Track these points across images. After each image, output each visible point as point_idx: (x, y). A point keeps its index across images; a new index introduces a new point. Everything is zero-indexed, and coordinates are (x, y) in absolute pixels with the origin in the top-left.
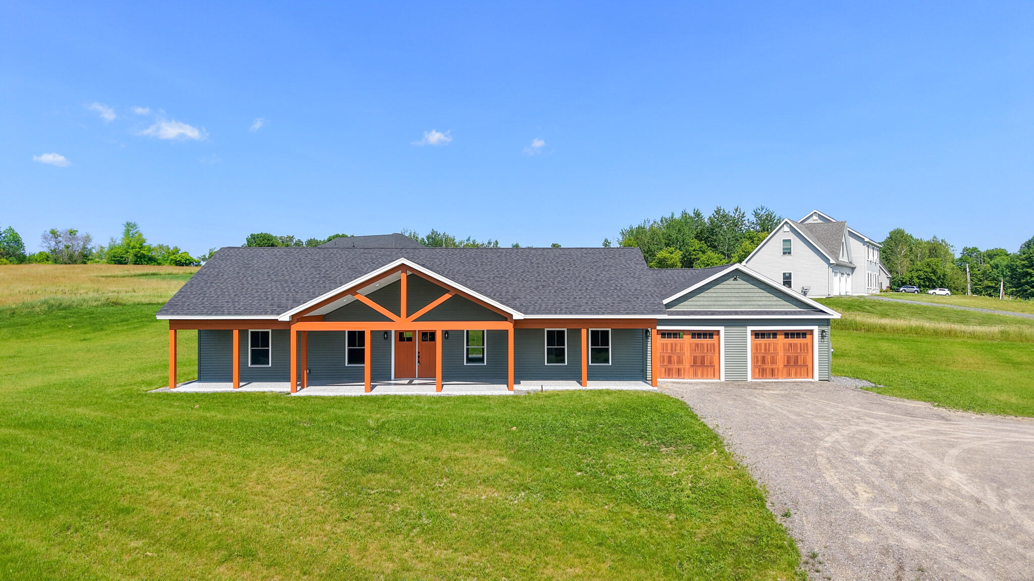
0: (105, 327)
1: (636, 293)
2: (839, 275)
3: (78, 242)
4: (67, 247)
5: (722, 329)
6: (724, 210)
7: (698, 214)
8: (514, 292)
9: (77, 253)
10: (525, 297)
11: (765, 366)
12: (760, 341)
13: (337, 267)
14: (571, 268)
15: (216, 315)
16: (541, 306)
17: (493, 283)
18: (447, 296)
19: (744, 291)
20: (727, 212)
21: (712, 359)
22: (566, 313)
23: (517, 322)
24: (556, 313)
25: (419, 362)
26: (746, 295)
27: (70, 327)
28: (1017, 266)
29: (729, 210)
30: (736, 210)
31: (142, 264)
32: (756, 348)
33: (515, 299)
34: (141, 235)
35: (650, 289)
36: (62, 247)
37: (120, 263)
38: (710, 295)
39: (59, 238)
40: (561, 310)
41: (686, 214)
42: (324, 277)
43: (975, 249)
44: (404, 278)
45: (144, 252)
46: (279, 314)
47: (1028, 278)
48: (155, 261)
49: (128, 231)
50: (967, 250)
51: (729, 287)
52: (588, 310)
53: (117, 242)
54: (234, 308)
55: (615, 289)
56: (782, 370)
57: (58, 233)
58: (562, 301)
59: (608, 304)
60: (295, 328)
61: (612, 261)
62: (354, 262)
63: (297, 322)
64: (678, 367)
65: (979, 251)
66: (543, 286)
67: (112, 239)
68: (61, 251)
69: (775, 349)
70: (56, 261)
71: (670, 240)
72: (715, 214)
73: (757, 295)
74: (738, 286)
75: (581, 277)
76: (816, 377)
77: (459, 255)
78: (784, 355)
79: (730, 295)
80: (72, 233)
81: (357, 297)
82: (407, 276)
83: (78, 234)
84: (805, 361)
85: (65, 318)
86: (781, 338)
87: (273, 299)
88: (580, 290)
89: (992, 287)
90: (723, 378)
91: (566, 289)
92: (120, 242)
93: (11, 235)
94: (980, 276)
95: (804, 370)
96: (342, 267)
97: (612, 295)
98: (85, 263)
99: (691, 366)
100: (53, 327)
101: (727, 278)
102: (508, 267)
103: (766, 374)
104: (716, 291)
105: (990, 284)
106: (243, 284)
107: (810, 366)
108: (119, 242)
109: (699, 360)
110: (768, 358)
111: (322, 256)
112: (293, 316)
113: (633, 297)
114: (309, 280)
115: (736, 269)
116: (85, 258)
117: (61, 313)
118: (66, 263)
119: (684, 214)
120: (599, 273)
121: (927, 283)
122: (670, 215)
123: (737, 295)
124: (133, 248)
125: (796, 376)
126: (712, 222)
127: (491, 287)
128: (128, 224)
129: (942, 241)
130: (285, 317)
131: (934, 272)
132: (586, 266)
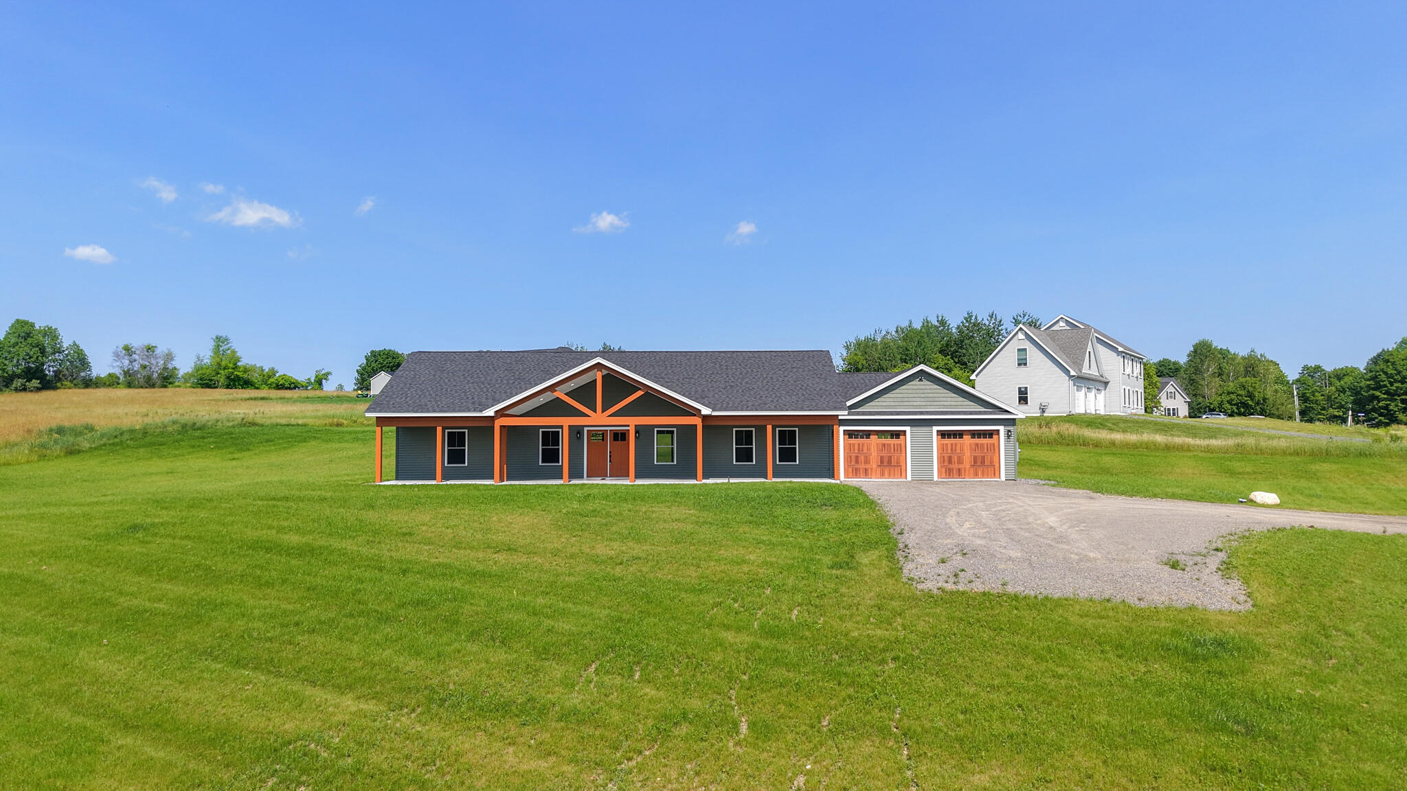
0: (251, 447)
1: (821, 392)
2: (1084, 390)
3: (158, 360)
4: (144, 367)
5: (908, 429)
6: (976, 318)
7: (943, 322)
8: (703, 391)
9: (155, 375)
10: (714, 396)
11: (951, 466)
12: (947, 441)
13: (530, 370)
14: (759, 370)
15: (421, 412)
16: (728, 404)
17: (682, 384)
18: (640, 393)
19: (929, 391)
20: (980, 319)
21: (898, 458)
22: (752, 410)
23: (705, 418)
24: (742, 410)
25: (610, 461)
26: (931, 395)
27: (212, 447)
28: (1361, 388)
29: (982, 317)
30: (991, 317)
31: (236, 388)
32: (942, 448)
33: (703, 398)
34: (234, 352)
35: (834, 389)
36: (136, 367)
37: (208, 386)
38: (896, 395)
39: (134, 355)
40: (748, 407)
41: (927, 322)
42: (519, 379)
43: (1318, 368)
44: (599, 376)
45: (238, 373)
46: (481, 411)
47: (1375, 402)
48: (252, 385)
49: (218, 346)
50: (1308, 369)
51: (915, 387)
52: (773, 407)
53: (205, 361)
54: (438, 406)
55: (801, 388)
56: (969, 471)
57: (133, 350)
58: (749, 399)
59: (793, 402)
60: (498, 423)
61: (800, 363)
62: (545, 365)
63: (501, 417)
64: (865, 467)
65: (1324, 370)
66: (732, 386)
67: (198, 358)
68: (137, 372)
69: (962, 450)
70: (130, 385)
71: (907, 355)
72: (965, 321)
73: (943, 395)
74: (923, 387)
75: (769, 378)
76: (1003, 478)
77: (648, 358)
78: (971, 456)
79: (916, 395)
80: (150, 349)
81: (557, 394)
82: (603, 376)
83: (158, 351)
84: (992, 462)
85: (203, 438)
86: (967, 438)
87: (473, 398)
88: (767, 390)
89: (1339, 416)
90: (909, 478)
91: (753, 388)
92: (209, 361)
93: (75, 352)
94: (1324, 402)
95: (991, 470)
96: (535, 370)
97: (797, 394)
98: (165, 387)
99: (878, 466)
100: (193, 447)
101: (911, 379)
102: (697, 369)
103: (953, 474)
104: (902, 391)
105: (1336, 414)
106: (441, 385)
107: (997, 465)
108: (207, 361)
109: (886, 460)
110: (955, 458)
111: (513, 360)
112: (496, 412)
113: (817, 396)
114: (505, 382)
115: (921, 370)
116: (167, 379)
117: (198, 433)
118: (142, 387)
119: (926, 324)
120: (786, 374)
121: (1242, 410)
122: (907, 324)
123: (923, 395)
124: (225, 369)
125: (983, 476)
126: (961, 332)
127: (681, 388)
128: (218, 338)
129: (1261, 355)
130: (490, 412)
131: (1251, 396)
132: (775, 367)
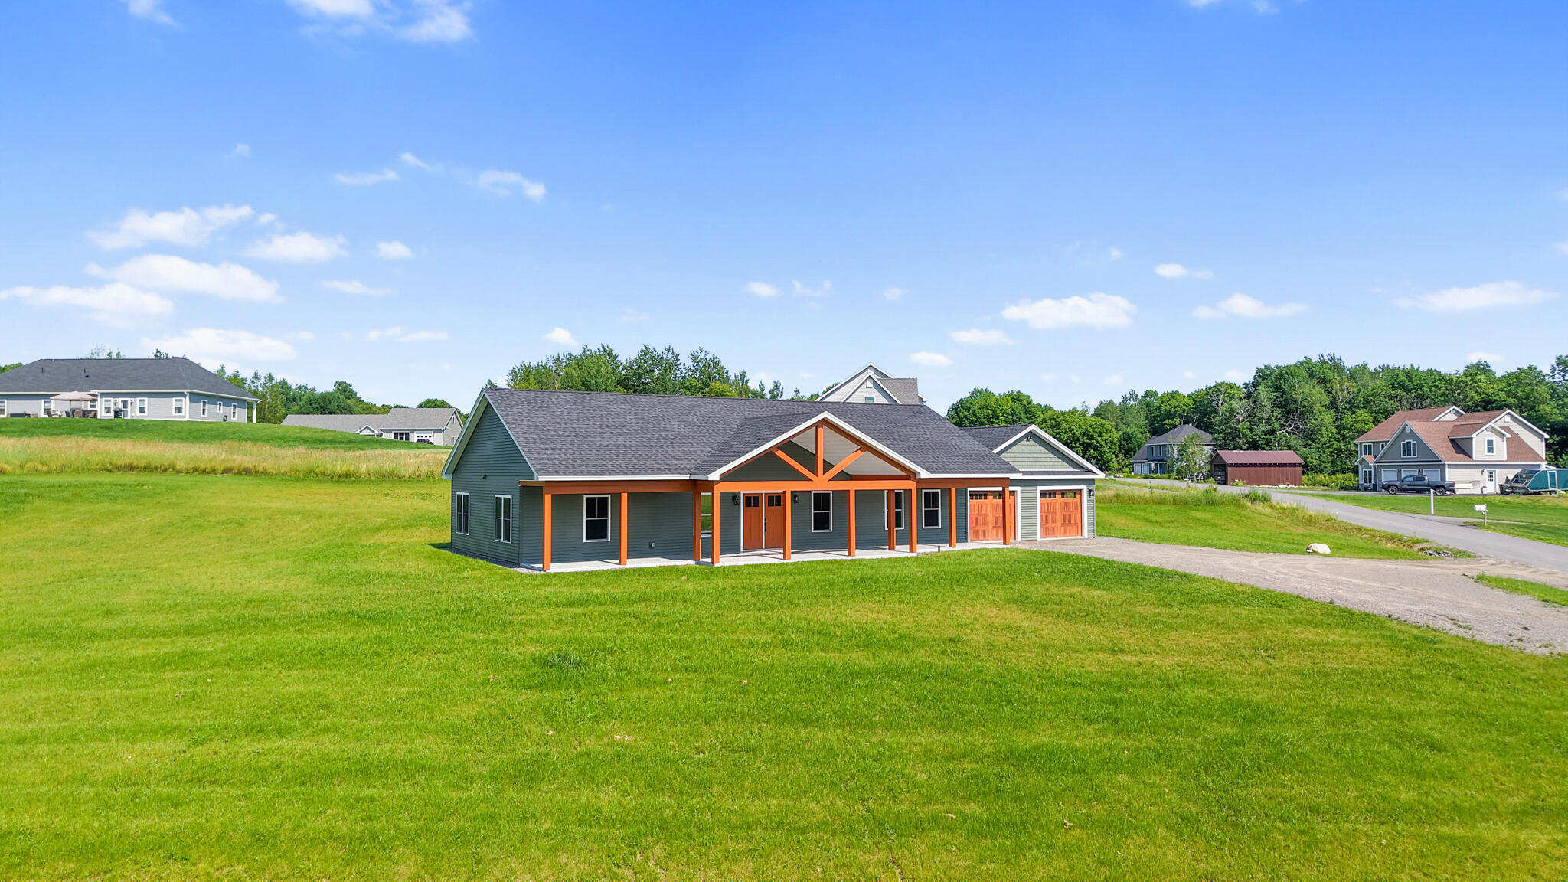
5: (1018, 489)
11: (1047, 525)
12: (1045, 501)
18: (859, 454)
19: (1036, 452)
25: (766, 530)
26: (1037, 455)
32: (1043, 508)
38: (1009, 455)
40: (936, 469)
44: (820, 432)
46: (709, 474)
51: (1026, 447)
52: (958, 469)
54: (621, 467)
55: (955, 448)
56: (1060, 530)
59: (968, 463)
60: (718, 489)
61: (917, 418)
63: (724, 481)
64: (984, 528)
69: (1055, 509)
73: (1046, 455)
74: (1029, 447)
76: (1086, 534)
78: (1061, 514)
79: (1024, 455)
81: (778, 453)
84: (1077, 519)
86: (1059, 498)
88: (929, 449)
90: (1019, 538)
95: (1076, 529)
99: (993, 527)
101: (1024, 439)
103: (1050, 531)
104: (1014, 451)
107: (1080, 523)
109: (999, 521)
110: (1051, 517)
115: (1032, 431)
125: (1071, 534)
130: (713, 477)
